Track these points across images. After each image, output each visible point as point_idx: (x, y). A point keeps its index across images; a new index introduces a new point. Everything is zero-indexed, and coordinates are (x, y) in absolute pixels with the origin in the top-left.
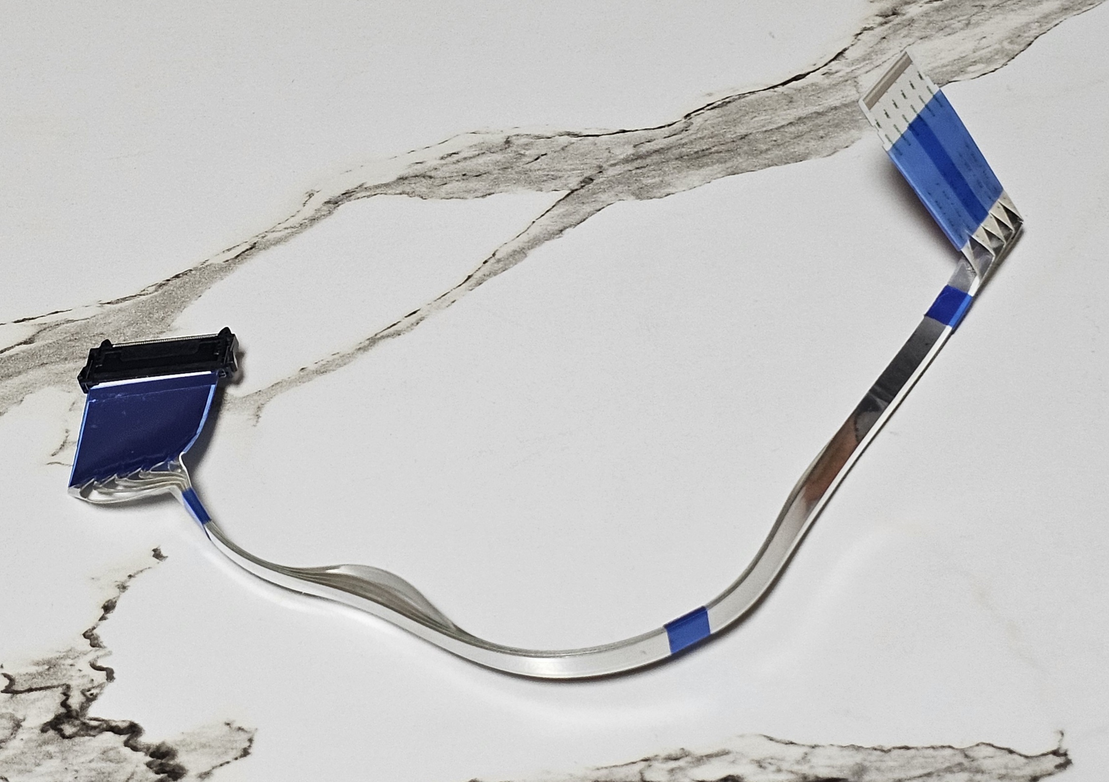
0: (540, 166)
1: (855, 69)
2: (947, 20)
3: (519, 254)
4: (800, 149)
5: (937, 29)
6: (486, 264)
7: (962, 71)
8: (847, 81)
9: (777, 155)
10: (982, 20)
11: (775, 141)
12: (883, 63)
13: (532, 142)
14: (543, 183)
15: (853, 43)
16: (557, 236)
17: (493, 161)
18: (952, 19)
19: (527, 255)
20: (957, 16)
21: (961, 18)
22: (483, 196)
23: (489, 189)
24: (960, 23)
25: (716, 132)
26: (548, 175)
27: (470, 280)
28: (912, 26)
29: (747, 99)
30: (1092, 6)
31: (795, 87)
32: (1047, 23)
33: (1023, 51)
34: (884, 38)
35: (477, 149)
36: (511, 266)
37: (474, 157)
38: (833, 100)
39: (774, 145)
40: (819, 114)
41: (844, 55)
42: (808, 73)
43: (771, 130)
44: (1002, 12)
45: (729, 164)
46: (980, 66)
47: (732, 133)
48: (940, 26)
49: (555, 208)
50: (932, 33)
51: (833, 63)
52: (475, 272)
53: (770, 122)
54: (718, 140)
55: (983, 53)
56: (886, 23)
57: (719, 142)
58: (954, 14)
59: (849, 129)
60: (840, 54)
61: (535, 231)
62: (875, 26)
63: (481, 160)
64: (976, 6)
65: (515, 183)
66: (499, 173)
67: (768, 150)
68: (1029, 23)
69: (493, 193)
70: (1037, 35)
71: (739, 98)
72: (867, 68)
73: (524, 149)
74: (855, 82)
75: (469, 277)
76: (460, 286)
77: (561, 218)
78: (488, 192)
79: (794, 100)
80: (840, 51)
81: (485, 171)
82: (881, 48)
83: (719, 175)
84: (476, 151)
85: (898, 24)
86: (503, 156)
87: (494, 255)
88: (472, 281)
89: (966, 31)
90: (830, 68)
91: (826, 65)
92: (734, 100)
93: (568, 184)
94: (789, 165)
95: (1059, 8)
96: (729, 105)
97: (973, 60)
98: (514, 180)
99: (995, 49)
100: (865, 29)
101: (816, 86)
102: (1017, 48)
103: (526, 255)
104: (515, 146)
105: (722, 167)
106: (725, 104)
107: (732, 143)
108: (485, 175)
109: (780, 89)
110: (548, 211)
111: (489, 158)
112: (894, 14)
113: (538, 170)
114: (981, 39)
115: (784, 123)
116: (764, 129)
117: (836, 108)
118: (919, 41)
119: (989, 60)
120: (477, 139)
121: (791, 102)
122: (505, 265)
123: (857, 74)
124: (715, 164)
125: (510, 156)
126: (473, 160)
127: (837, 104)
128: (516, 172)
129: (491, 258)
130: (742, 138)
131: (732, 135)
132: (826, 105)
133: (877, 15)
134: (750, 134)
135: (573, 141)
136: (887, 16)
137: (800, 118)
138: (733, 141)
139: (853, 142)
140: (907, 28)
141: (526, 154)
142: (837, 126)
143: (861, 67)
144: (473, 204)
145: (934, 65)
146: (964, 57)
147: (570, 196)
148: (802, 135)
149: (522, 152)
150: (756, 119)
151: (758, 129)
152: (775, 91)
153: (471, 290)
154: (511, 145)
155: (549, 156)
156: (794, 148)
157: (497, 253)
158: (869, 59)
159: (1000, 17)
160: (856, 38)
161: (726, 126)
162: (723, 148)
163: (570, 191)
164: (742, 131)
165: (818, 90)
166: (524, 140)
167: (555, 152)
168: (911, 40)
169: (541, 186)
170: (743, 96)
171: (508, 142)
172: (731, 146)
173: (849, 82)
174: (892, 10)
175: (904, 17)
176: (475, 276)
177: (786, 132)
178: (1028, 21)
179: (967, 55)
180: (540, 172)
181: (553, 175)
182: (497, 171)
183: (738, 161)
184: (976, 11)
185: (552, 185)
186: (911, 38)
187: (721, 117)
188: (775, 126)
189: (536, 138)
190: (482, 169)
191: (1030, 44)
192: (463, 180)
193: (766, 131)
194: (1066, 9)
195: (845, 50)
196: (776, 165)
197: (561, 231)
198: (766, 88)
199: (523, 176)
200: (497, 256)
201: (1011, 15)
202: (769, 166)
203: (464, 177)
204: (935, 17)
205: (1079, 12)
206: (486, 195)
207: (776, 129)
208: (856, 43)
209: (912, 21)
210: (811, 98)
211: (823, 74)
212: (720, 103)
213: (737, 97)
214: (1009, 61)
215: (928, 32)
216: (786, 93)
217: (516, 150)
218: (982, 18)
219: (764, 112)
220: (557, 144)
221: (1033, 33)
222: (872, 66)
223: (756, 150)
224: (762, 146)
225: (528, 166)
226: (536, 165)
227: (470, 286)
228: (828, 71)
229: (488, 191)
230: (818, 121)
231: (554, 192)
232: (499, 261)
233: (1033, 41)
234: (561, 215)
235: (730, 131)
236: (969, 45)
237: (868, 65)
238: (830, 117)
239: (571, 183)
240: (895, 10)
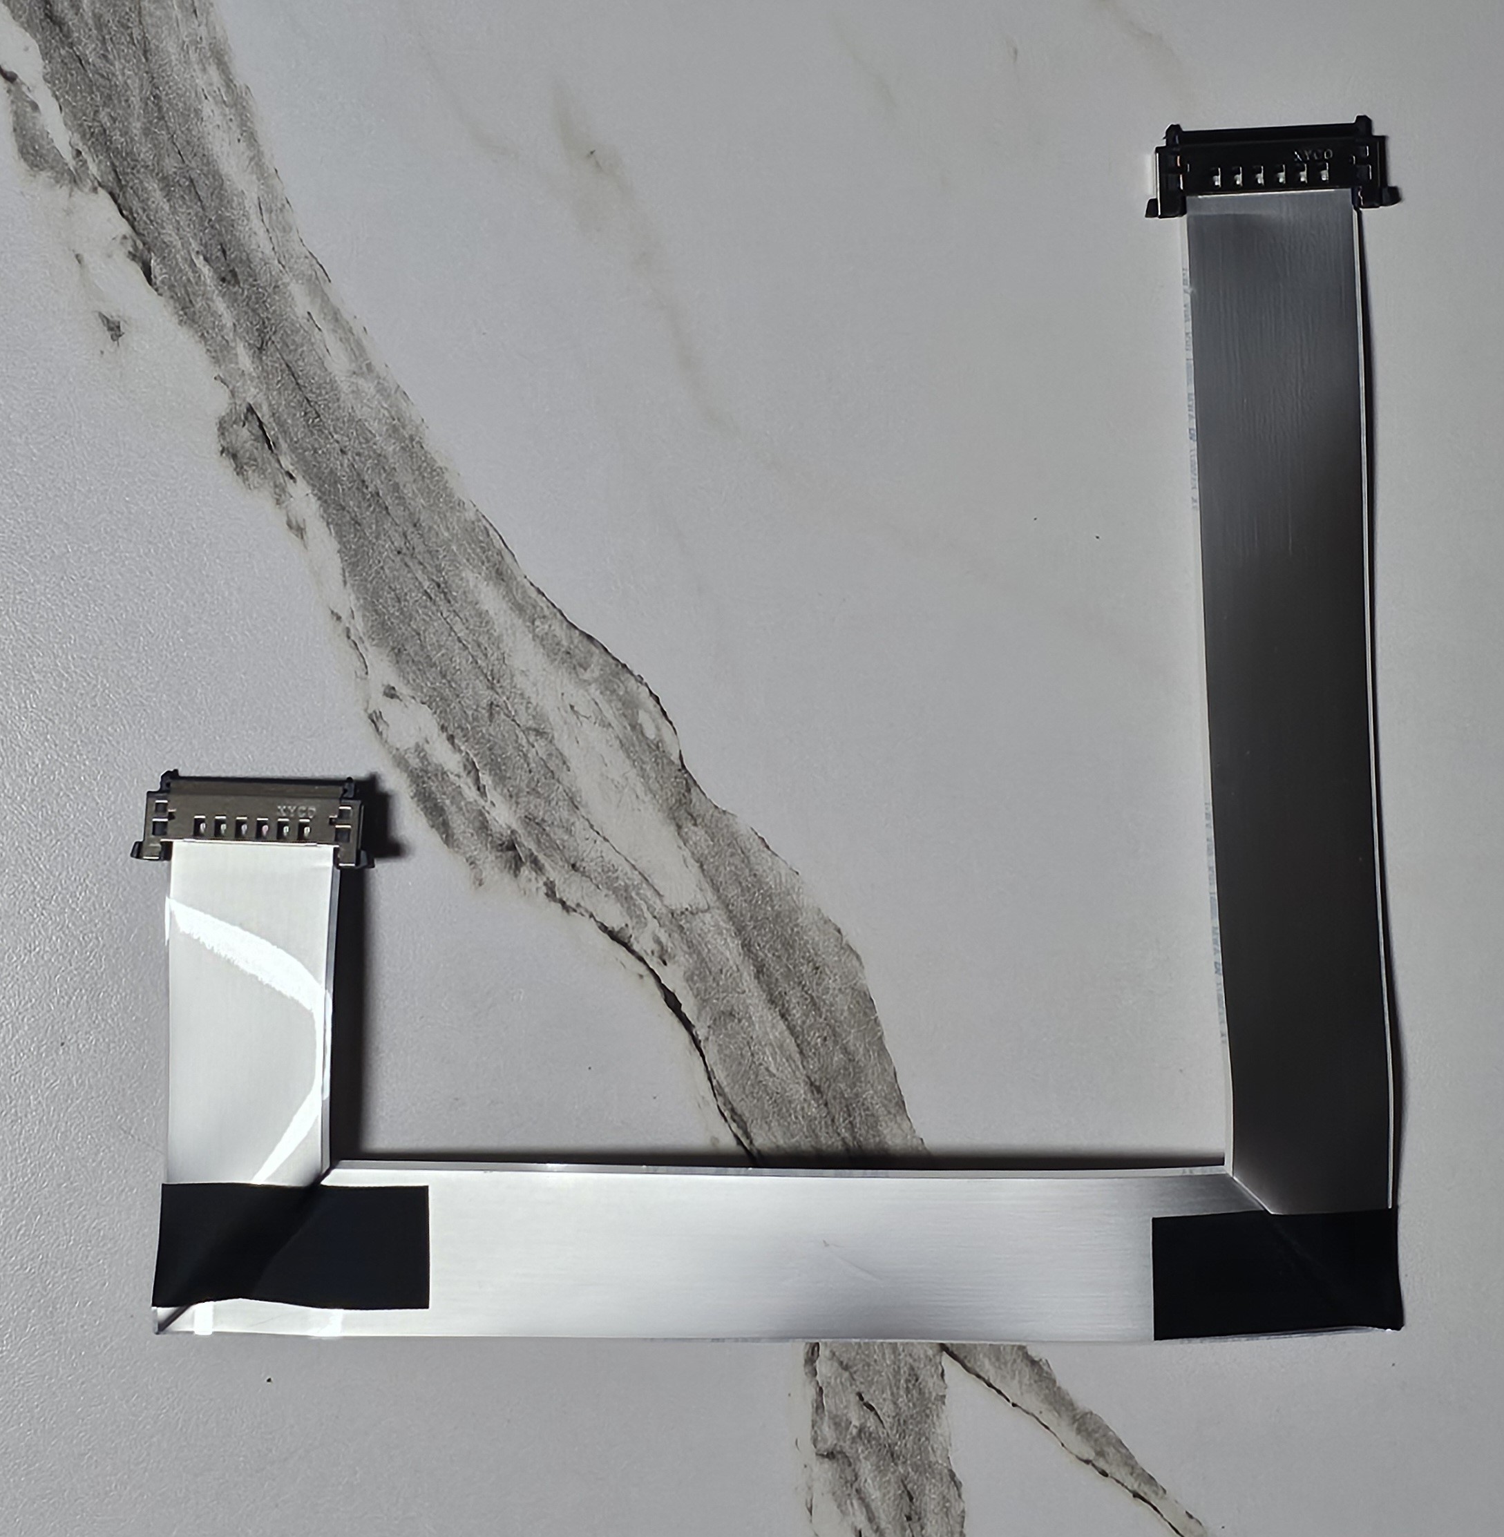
0: (887, 1403)
1: (652, 913)
2: (528, 765)
3: (1085, 1425)
4: (843, 1004)
5: (552, 781)
6: (1108, 1472)
7: (657, 748)
8: (681, 927)
9: (856, 1038)
10: (527, 708)
11: (825, 1039)
12: (636, 869)
13: (830, 1418)
14: (927, 1395)
15: (587, 916)
16: (1045, 1368)
17: (876, 1477)
18: (525, 756)
19: (1087, 1411)
20: (519, 748)
21: (524, 742)
22: (958, 1485)
23: (942, 1479)
24: (535, 744)
25: (805, 1129)
26: (907, 1387)
27: (1142, 1495)
28: (543, 820)
29: (724, 1084)
30: (491, 532)
31: (695, 1009)
32: (534, 607)
33: (606, 650)
34: (573, 866)
35: (848, 1502)
36: (1111, 1433)
37: (868, 1507)
38: (727, 950)
39: (836, 1042)
40: (760, 971)
41: (616, 929)
42: (663, 987)
43: (798, 1046)
44: (507, 676)
45: (880, 1110)
46: (647, 720)
47: (806, 1105)
48: (545, 776)
49: (982, 1374)
50: (561, 789)
51: (636, 947)
52: (1126, 1488)
53: (781, 1047)
54: (823, 1129)
55: (609, 715)
56: (535, 861)
57: (827, 1127)
58: (510, 751)
59: (797, 925)
60: (614, 936)
61: (1032, 1401)
62: (545, 879)
63: (874, 1494)
64: (491, 715)
65: (927, 1439)
66: (904, 1463)
67: (845, 1050)
68: (535, 637)
69: (951, 1471)
70: (565, 624)
71: (723, 1094)
72: (649, 893)
73: (847, 1428)
74: (682, 913)
75: (1136, 1495)
76: (1155, 1508)
77: (1005, 1364)
78: (947, 1478)
79: (729, 1009)
80: (605, 938)
81: (899, 1487)
82: (600, 870)
83: (905, 1125)
84: (852, 1504)
85: (538, 842)
86: (863, 1461)
87: (1087, 1462)
88: (1144, 1490)
89: (556, 735)
90: (649, 952)
91: (641, 959)
92: (727, 1102)
93: (927, 1356)
94: (881, 1019)
95: (495, 584)
96: (739, 1112)
97: (629, 728)
98: (919, 1440)
99: (601, 693)
100: (551, 893)
101: (693, 974)
102: (597, 658)
103: (1086, 1414)
104: (841, 1443)
105: (886, 1122)
106: (736, 1118)
107: (829, 1106)
108: (909, 1487)
109: (701, 1033)
110: (990, 1385)
111: (869, 1481)
112: (512, 847)
113: (895, 1403)
114: (576, 713)
115: (782, 1025)
116: (797, 1057)
117: (747, 946)
118: (582, 811)
119: (629, 706)
120: (826, 1506)
121: (731, 1014)
122: (1109, 1444)
123: (664, 911)
124: (878, 1131)
125: (863, 1452)
126: (873, 1506)
127: (734, 944)
128: (903, 1435)
129: (1093, 1465)
130: (819, 1090)
131: (809, 1105)
132: (739, 960)
133: (516, 876)
134: (809, 1078)
135: (827, 1353)
136: (520, 858)
137: (772, 1002)
138: (826, 1105)
139: (827, 921)
140: (547, 829)
141: (857, 1424)
142: (788, 945)
143: (646, 902)
144: (973, 1498)
145: (640, 789)
146: (621, 742)
147: (956, 1353)
148: (812, 997)
149: (855, 1431)
150: (773, 1069)
151: (797, 1067)
152: (707, 1039)
153: (1165, 1491)
154: (838, 1449)
155: (862, 1388)
156: (842, 1011)
157: (1086, 1457)
158: (626, 891)
159: (519, 679)
160: (575, 911)
161: (790, 1115)
162: (841, 1120)
163: (945, 1356)
164: (802, 1092)
165: (702, 972)
166: (827, 1430)
167: (854, 1379)
168: (579, 825)
169: (933, 1398)
170: (717, 1091)
171: (831, 1455)
172: (836, 1108)
173: (682, 923)
174: (502, 850)
175: (520, 831)
176: (1135, 1487)
177: (804, 1022)
178: (531, 636)
179: (617, 737)
180: (902, 1401)
181: (907, 1381)
182: (901, 1469)
183: (872, 1098)
184: (503, 716)
185: (930, 1383)
186: (573, 824)
187: (769, 1125)
188: (790, 1042)
189: (820, 1411)
190: (894, 1490)
191: (589, 637)
192: (919, 1519)
193: (801, 1052)
194: (499, 573)
195: (604, 928)
196: (881, 1038)
197: (1033, 1363)
198: (698, 1053)
199: (911, 1427)
200: (1090, 1455)
201: (517, 662)
202: (882, 1050)
203: (915, 1518)
204: (522, 780)
205: (505, 552)
206: (955, 1482)
207: (796, 1038)
208: (587, 911)
209: (529, 820)
210: (721, 983)
211: (665, 963)
212: (734, 1126)
213: (720, 1099)
214: (631, 673)
215: (558, 793)
216: (709, 1023)
217: (848, 1443)
218: (523, 708)
219: (756, 1057)
220: (836, 1379)
221: (560, 631)
222: (644, 885)
223: (846, 1069)
224: (836, 1059)
225: (888, 1421)
226: (886, 1410)
227: (1157, 1494)
228: (656, 954)
229: (945, 1480)
230: (778, 972)
231: (946, 1377)
232: (1101, 1454)
233: (582, 633)
234: (997, 1364)
235: (803, 1109)
236: (592, 733)
237: (642, 891)
238: (770, 955)
239: (926, 1351)
240: (501, 845)
